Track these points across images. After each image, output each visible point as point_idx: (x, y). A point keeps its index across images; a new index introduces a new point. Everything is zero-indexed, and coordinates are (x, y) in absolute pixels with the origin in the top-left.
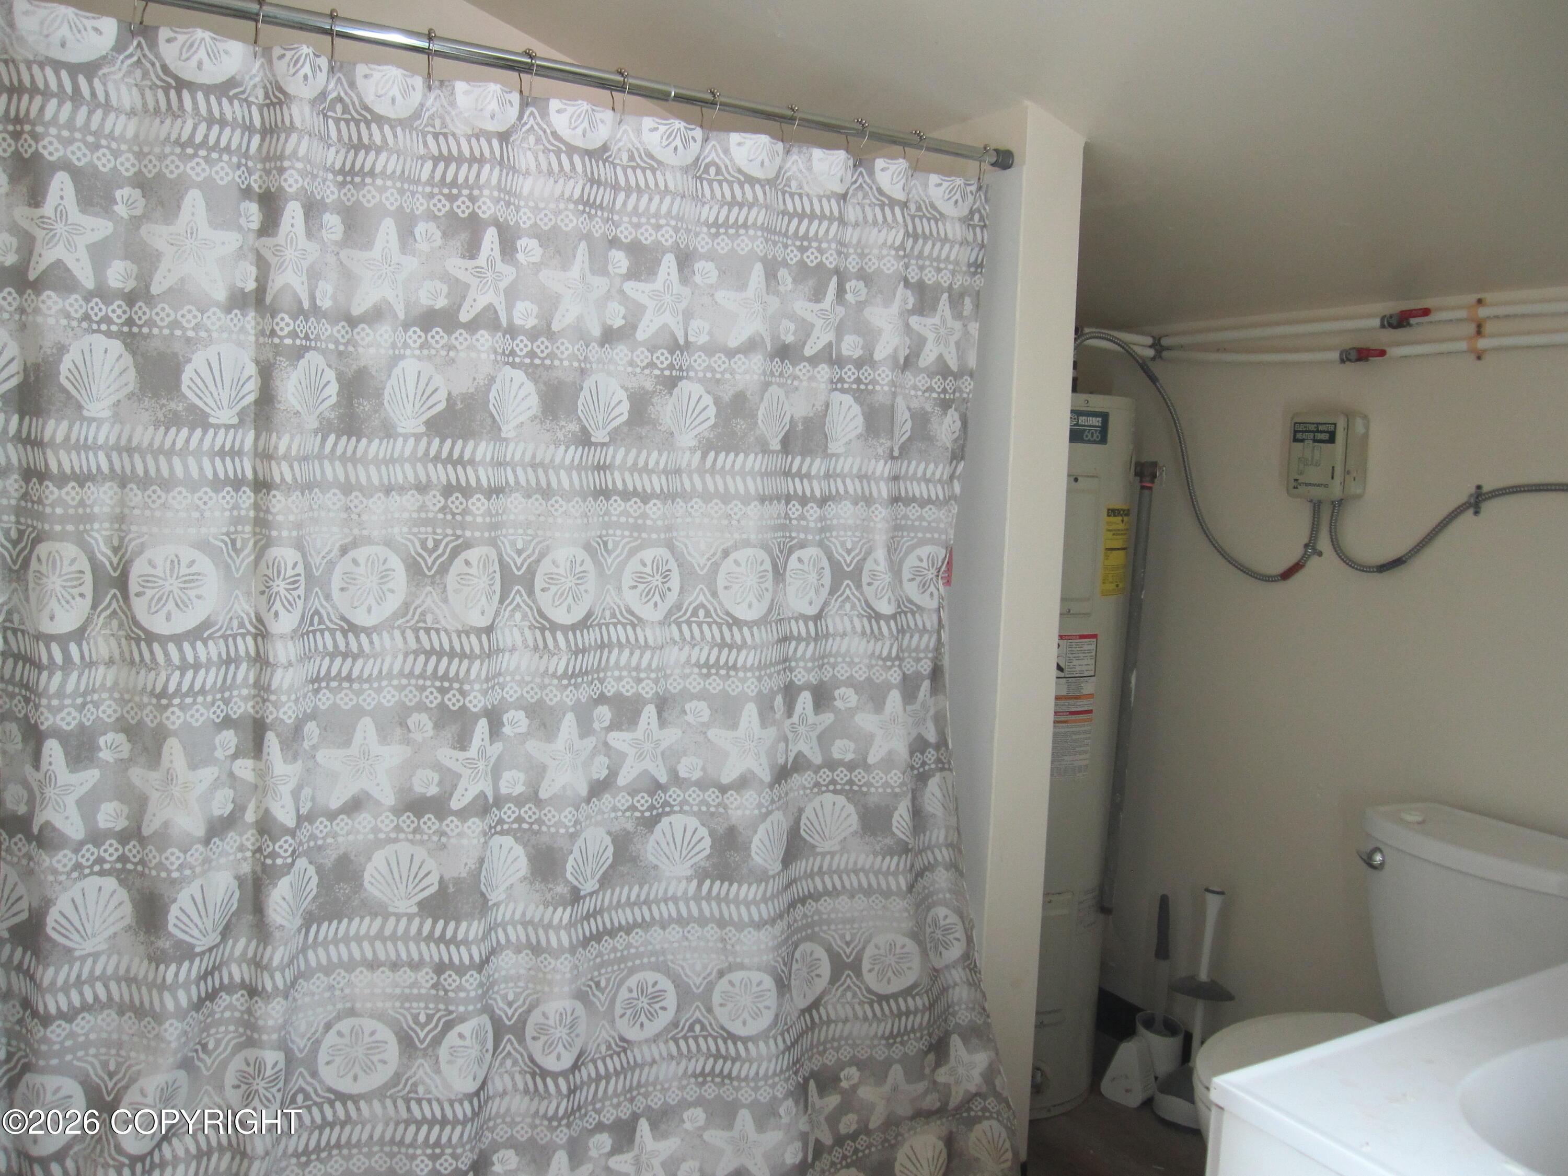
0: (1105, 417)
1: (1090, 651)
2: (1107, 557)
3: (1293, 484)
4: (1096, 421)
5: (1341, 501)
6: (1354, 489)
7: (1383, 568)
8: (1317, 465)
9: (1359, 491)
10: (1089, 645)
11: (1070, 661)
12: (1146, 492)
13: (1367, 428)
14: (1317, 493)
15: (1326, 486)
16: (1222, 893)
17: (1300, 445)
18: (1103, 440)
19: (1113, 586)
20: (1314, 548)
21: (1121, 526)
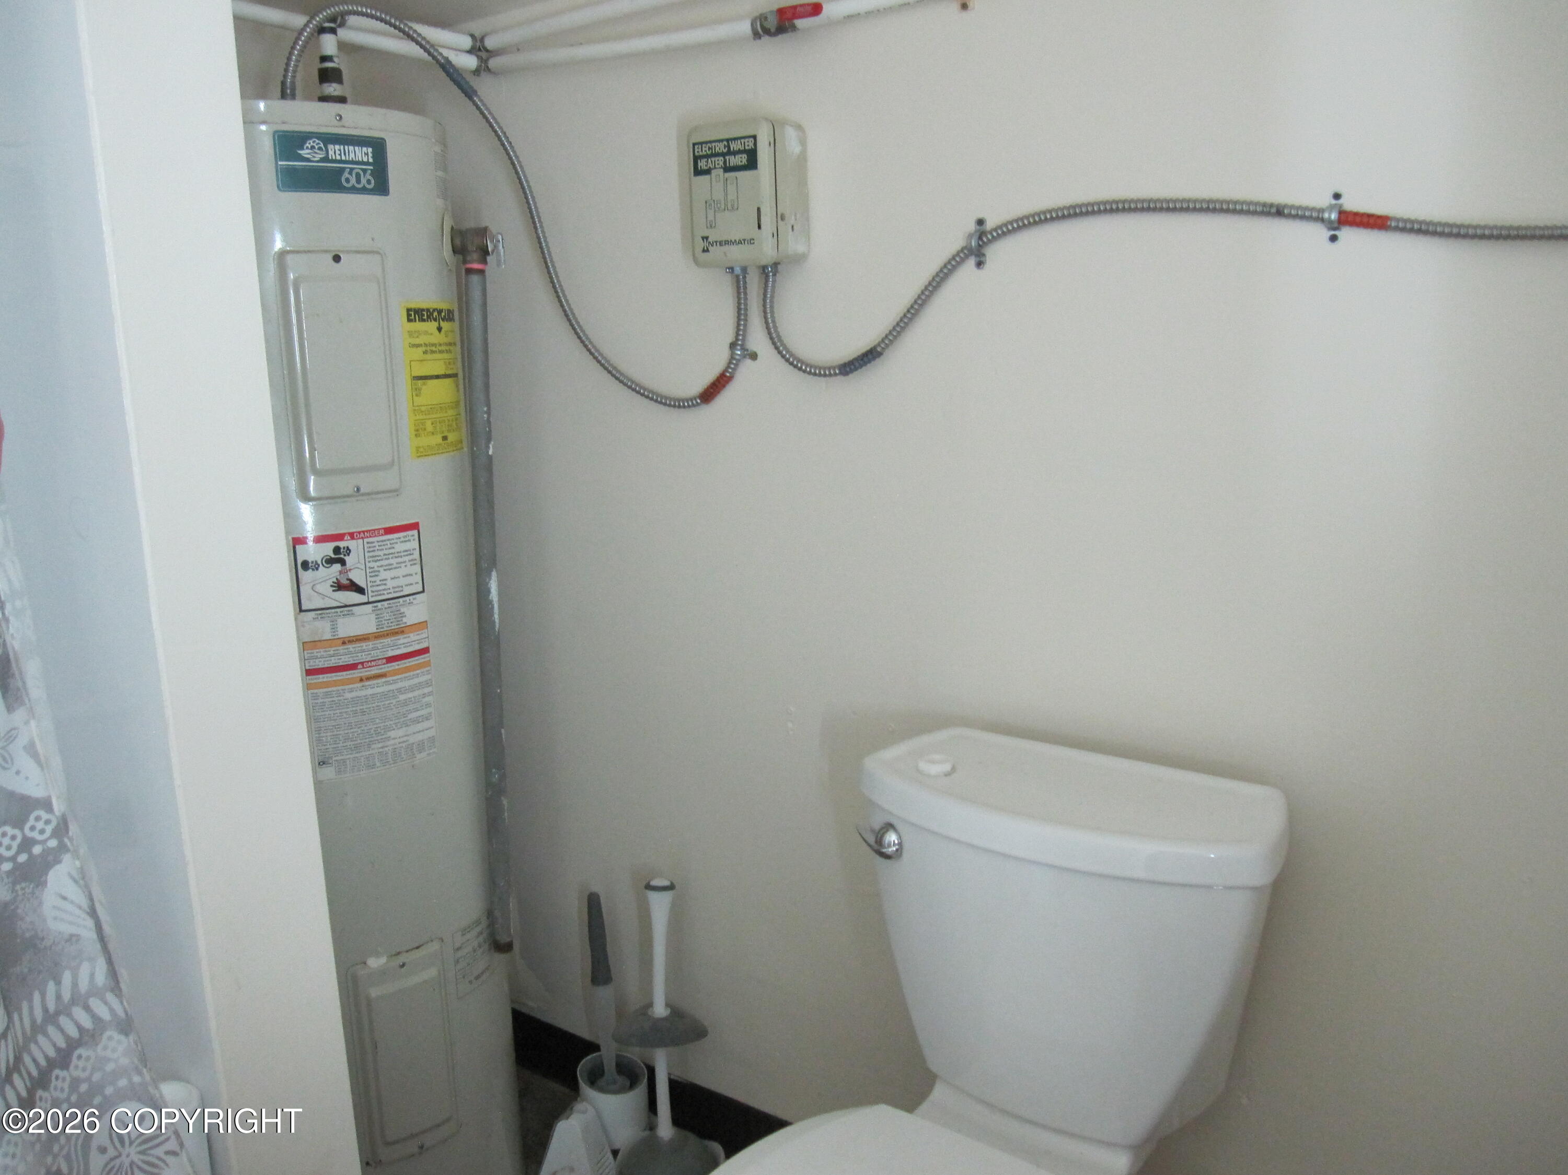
0: (378, 147)
1: (408, 552)
2: (417, 392)
3: (701, 244)
4: (362, 154)
5: (776, 265)
6: (794, 245)
7: (849, 368)
8: (734, 208)
9: (801, 248)
10: (406, 543)
11: (375, 573)
12: (475, 278)
13: (803, 142)
14: (737, 254)
15: (751, 241)
16: (671, 887)
17: (706, 178)
18: (381, 187)
19: (438, 439)
20: (743, 349)
21: (437, 338)
